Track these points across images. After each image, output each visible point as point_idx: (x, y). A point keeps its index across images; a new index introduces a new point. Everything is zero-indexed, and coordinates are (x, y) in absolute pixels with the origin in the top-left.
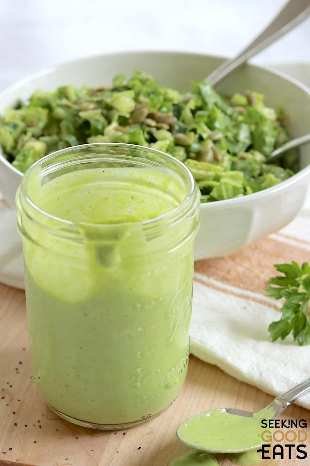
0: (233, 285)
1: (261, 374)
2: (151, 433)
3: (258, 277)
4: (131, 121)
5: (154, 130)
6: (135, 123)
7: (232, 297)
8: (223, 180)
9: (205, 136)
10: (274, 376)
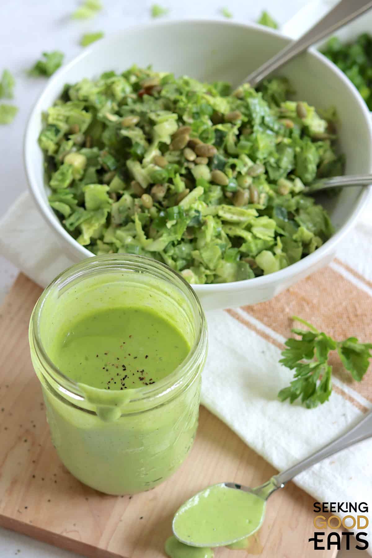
0: (258, 318)
1: (263, 445)
2: (155, 498)
3: (283, 310)
4: (171, 147)
5: (192, 166)
6: (174, 150)
7: (253, 334)
8: (255, 230)
9: (244, 170)
10: (276, 448)
